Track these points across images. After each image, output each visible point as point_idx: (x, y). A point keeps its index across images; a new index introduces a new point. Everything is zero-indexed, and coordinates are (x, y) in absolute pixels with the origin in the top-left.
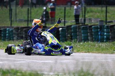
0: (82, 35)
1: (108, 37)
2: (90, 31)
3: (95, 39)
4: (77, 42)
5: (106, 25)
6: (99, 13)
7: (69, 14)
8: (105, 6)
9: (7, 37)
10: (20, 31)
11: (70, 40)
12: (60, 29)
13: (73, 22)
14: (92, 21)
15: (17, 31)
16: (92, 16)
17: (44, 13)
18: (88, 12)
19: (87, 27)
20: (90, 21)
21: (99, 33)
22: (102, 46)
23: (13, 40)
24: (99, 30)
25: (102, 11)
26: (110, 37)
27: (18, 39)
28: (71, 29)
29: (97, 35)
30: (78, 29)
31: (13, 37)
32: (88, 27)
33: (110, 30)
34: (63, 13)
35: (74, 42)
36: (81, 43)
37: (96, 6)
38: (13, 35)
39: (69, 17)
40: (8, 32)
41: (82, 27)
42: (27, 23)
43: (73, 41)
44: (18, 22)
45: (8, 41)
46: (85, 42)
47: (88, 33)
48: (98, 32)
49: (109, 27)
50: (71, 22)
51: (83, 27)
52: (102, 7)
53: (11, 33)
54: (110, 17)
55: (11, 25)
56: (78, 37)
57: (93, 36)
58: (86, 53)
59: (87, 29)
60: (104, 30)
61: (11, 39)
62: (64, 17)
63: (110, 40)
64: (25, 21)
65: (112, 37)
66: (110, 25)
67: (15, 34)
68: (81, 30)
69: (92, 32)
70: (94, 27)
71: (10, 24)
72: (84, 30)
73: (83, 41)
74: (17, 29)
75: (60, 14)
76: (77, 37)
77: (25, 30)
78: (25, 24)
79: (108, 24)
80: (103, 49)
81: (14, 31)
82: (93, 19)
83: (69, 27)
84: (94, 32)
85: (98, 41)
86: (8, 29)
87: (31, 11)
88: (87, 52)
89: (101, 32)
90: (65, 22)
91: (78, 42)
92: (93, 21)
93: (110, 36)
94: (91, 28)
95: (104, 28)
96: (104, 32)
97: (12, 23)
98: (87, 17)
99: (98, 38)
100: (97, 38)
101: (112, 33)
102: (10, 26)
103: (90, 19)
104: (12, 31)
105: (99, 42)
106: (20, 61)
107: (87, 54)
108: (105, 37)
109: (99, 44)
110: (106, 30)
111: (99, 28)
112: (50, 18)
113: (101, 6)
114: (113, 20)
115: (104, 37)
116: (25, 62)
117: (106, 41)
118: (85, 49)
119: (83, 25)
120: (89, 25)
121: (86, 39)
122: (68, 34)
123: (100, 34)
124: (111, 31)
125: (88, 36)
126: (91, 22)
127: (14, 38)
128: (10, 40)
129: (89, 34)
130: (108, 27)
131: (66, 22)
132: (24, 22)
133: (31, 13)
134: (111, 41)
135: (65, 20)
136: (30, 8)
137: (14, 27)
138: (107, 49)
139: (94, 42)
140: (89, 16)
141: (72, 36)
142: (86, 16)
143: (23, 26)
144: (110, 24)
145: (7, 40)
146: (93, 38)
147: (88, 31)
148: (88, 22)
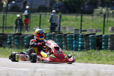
2: (65, 39)
3: (70, 47)
5: (80, 34)
6: (73, 21)
7: (44, 22)
8: (80, 15)
13: (48, 30)
14: (66, 29)
16: (67, 24)
18: (63, 20)
20: (64, 29)
21: (74, 42)
22: (77, 55)
24: (74, 38)
26: (85, 46)
28: (46, 37)
29: (71, 44)
30: (52, 37)
32: (63, 36)
33: (84, 39)
34: (38, 21)
39: (44, 24)
48: (72, 41)
49: (84, 36)
50: (45, 30)
51: (58, 36)
52: (77, 15)
57: (68, 45)
59: (62, 38)
60: (79, 38)
62: (39, 25)
63: (84, 49)
66: (84, 34)
68: (56, 39)
69: (66, 40)
70: (69, 36)
72: (58, 39)
75: (35, 22)
79: (82, 33)
82: (67, 27)
84: (68, 41)
85: (72, 49)
87: (6, 18)
89: (76, 41)
93: (84, 45)
94: (65, 37)
95: (79, 37)
96: (79, 41)
99: (73, 47)
100: (72, 46)
101: (86, 42)
103: (64, 27)
105: (74, 50)
108: (80, 46)
109: (74, 52)
110: (81, 39)
111: (74, 36)
112: (25, 25)
113: (75, 14)
114: (87, 29)
115: (78, 46)
117: (81, 50)
119: (58, 33)
123: (75, 43)
124: (85, 40)
125: (62, 45)
129: (63, 42)
130: (82, 36)
135: (40, 27)
138: (82, 58)
139: (68, 50)
140: (63, 25)
142: (61, 24)
146: (67, 47)
147: (63, 39)
148: (63, 30)
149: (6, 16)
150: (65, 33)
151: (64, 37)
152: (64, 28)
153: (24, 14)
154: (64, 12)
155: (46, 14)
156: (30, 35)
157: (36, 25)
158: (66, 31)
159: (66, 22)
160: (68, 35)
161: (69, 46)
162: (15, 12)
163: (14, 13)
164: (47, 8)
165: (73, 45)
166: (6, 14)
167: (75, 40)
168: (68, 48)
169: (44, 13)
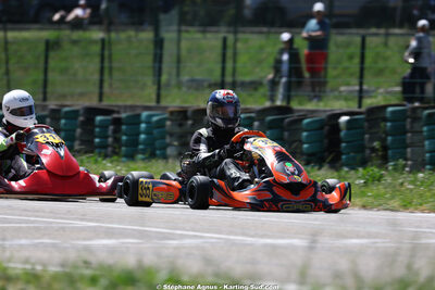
0: (427, 143)
4: (407, 169)
7: (381, 64)
9: (141, 147)
10: (190, 122)
11: (379, 162)
12: (344, 119)
13: (396, 93)
15: (181, 125)
17: (285, 57)
23: (165, 157)
28: (385, 120)
30: (409, 120)
31: (164, 148)
34: (357, 60)
35: (395, 169)
36: (421, 175)
38: (163, 138)
39: (380, 72)
40: (147, 128)
41: (427, 112)
43: (390, 168)
44: (184, 89)
45: (143, 159)
50: (385, 94)
51: (430, 115)
53: (155, 132)
55: (158, 101)
56: (409, 150)
61: (158, 152)
62: (358, 74)
64: (212, 86)
67: (171, 135)
68: (422, 126)
71: (154, 96)
72: (431, 127)
73: (428, 167)
74: (181, 114)
75: (346, 64)
76: (405, 153)
81: (168, 123)
83: (376, 113)
86: (145, 114)
87: (235, 48)
90: (361, 94)
91: (410, 172)
97: (163, 93)
102: (153, 104)
104: (160, 124)
119: (432, 104)
122: (372, 140)
127: (169, 151)
128: (153, 156)
131: (367, 92)
132: (208, 91)
133: (235, 54)
135: (361, 84)
136: (231, 38)
137: (171, 109)
141: (385, 148)
143: (203, 105)
145: (140, 156)
149: (236, 41)
153: (305, 34)
155: (387, 35)
156: (325, 111)
157: (352, 75)
162: (272, 24)
163: (265, 29)
164: (395, 9)
166: (235, 32)
169: (382, 31)
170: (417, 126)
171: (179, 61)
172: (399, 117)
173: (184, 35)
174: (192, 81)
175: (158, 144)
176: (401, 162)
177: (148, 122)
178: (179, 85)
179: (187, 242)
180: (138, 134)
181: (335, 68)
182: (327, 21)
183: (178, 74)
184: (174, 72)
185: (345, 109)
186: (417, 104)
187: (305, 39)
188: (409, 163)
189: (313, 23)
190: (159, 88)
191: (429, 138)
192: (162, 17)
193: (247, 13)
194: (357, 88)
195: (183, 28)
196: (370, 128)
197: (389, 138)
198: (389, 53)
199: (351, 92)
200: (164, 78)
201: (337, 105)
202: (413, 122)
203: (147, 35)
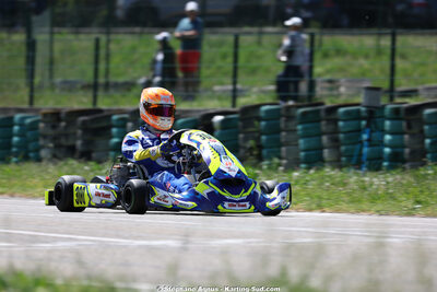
0: (301, 141)
1: (399, 150)
2: (331, 127)
3: (350, 157)
4: (281, 168)
5: (390, 107)
6: (367, 57)
7: (254, 64)
8: (389, 31)
9: (14, 150)
10: (63, 124)
11: (254, 161)
12: (218, 119)
13: (270, 91)
14: (338, 88)
15: (54, 127)
16: (341, 70)
17: (160, 57)
18: (326, 55)
19: (318, 111)
20: (331, 89)
21: (365, 137)
22: (371, 184)
23: (39, 160)
24: (364, 123)
25: (379, 52)
26: (407, 151)
27: (55, 157)
28: (259, 119)
29: (354, 144)
30: (283, 119)
31: (37, 150)
32: (323, 114)
33: (404, 124)
34: (230, 60)
35: (270, 167)
36: (296, 174)
37: (355, 31)
38: (37, 140)
39: (254, 71)
40: (20, 130)
41: (301, 110)
42: (90, 94)
43: (265, 167)
44: (57, 91)
45: (17, 162)
46: (309, 168)
47: (320, 134)
48: (359, 131)
49: (402, 114)
50: (259, 92)
51: (304, 114)
52: (380, 34)
53: (29, 134)
54: (407, 75)
55: (31, 102)
56: (283, 149)
57: (343, 148)
58: (310, 210)
59: (319, 121)
60: (383, 123)
61: (31, 155)
62: (231, 74)
63: (404, 162)
64: (85, 87)
65: (412, 153)
66: (405, 105)
67: (45, 137)
68: (296, 125)
69: (336, 131)
70: (347, 113)
71: (27, 98)
72: (306, 125)
73: (303, 166)
74: (55, 117)
75: (219, 63)
76: (279, 151)
77: (84, 122)
78: (85, 100)
79: (398, 100)
80: (374, 199)
81: (41, 125)
82: (343, 81)
83: (250, 112)
84: (344, 133)
85: (358, 165)
86: (18, 117)
87: (108, 49)
88: (314, 206)
89: (372, 131)
90: (235, 94)
91: (285, 171)
92: (342, 89)
93: (404, 147)
94: (332, 117)
95: (384, 118)
96: (384, 132)
97: (36, 95)
98: (319, 75)
99: (360, 155)
100: (356, 153)
101: (412, 135)
102: (26, 106)
103: (330, 81)
104: (34, 126)
105: (364, 169)
106: (56, 240)
107: (317, 215)
108: (387, 150)
109: (364, 175)
110: (391, 126)
111: (364, 114)
112: (180, 74)
113: (375, 30)
114: (420, 87)
115: (382, 152)
116: (73, 244)
117: (392, 167)
118: (308, 195)
119: (306, 103)
120: (329, 103)
121: (314, 160)
122: (246, 139)
123: (369, 140)
124: (409, 127)
125: (321, 148)
126: (335, 93)
127: (43, 153)
128: (26, 158)
129: (325, 139)
130: (396, 111)
131: (242, 91)
132: (81, 92)
133: (108, 57)
134: (407, 165)
135: (235, 83)
136: (103, 38)
137: (44, 111)
138: (393, 197)
139: (344, 169)
140: (328, 72)
141: (260, 147)
142: (318, 70)
143: (76, 106)
144: (407, 100)
145: (14, 159)
146: (340, 155)
147: (324, 126)
148: (325, 93)
149: (109, 41)
150: (332, 102)
151: (328, 120)
152: (327, 85)
153: (177, 34)
154: (331, 24)
155: (261, 33)
156: (198, 111)
157: (225, 74)
158: (339, 95)
159: (337, 61)
160: (342, 110)
161: (346, 150)
162: (144, 25)
163: (137, 29)
164: (267, 7)
165: (362, 146)
166: (108, 33)
167: (368, 130)
168: (344, 159)
169: (255, 29)
170: (291, 125)
171: (52, 62)
172: (273, 116)
173: (57, 37)
174: (65, 82)
175: (31, 146)
176: (276, 160)
177: (21, 124)
178: (53, 87)
179: (60, 244)
180: (11, 136)
181: (208, 68)
182: (199, 20)
183: (51, 76)
184: (47, 73)
185: (219, 109)
186: (291, 103)
187: (178, 38)
188: (284, 162)
189: (186, 22)
190: (32, 90)
191: (303, 137)
192: (34, 18)
193: (120, 13)
194: (230, 87)
195: (56, 29)
196: (244, 127)
197: (264, 138)
198: (261, 51)
199: (224, 91)
200: (37, 80)
201: (211, 105)
202: (286, 121)
203: (19, 37)
